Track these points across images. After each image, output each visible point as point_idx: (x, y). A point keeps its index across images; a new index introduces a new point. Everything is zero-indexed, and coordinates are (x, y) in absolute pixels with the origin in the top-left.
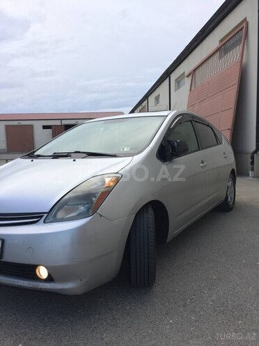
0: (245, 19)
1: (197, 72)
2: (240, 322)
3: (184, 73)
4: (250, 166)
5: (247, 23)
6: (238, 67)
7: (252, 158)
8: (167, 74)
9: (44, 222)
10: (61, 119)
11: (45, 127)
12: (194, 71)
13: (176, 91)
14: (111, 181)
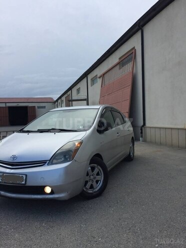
0: (134, 48)
1: (105, 75)
3: (97, 75)
4: (140, 135)
6: (131, 76)
7: (142, 130)
8: (85, 75)
9: (48, 165)
12: (104, 75)
13: (91, 86)
14: (78, 144)
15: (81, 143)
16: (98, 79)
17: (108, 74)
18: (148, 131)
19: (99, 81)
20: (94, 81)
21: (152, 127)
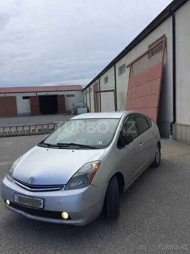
0: (165, 35)
1: (133, 65)
2: (163, 235)
3: (125, 64)
4: (170, 132)
5: (166, 38)
6: (161, 67)
7: (171, 127)
8: (113, 63)
9: (65, 189)
10: (36, 92)
11: (24, 98)
12: (132, 64)
13: (119, 75)
14: (96, 165)
15: (99, 164)
16: (126, 68)
17: (136, 63)
18: (178, 128)
19: (127, 71)
20: (122, 70)
21: (183, 125)
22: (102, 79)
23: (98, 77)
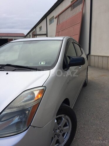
3: (54, 16)
7: (87, 57)
8: (45, 17)
13: (49, 25)
15: (43, 92)
16: (55, 19)
17: (62, 15)
18: (92, 58)
19: (55, 21)
20: (51, 21)
21: (96, 56)
22: (38, 28)
23: (35, 27)
